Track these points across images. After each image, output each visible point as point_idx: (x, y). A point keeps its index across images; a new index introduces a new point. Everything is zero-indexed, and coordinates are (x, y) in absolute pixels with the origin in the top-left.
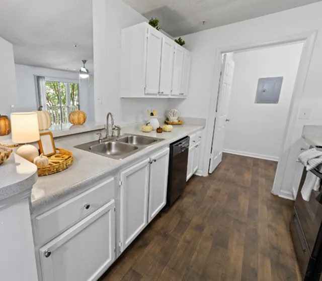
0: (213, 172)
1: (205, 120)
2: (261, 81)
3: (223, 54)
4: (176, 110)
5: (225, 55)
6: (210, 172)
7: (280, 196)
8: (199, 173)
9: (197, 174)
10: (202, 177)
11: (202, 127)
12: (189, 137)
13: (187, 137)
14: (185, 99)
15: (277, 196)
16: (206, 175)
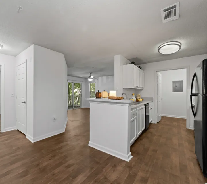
0: (159, 122)
1: (153, 98)
2: (174, 82)
3: (157, 72)
4: (140, 94)
5: (158, 72)
6: (158, 122)
7: (190, 129)
8: (153, 122)
9: (152, 123)
10: (154, 124)
11: (152, 101)
12: (149, 104)
13: (148, 103)
14: (143, 89)
15: (189, 129)
16: (156, 123)
